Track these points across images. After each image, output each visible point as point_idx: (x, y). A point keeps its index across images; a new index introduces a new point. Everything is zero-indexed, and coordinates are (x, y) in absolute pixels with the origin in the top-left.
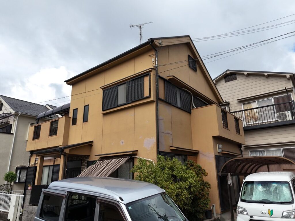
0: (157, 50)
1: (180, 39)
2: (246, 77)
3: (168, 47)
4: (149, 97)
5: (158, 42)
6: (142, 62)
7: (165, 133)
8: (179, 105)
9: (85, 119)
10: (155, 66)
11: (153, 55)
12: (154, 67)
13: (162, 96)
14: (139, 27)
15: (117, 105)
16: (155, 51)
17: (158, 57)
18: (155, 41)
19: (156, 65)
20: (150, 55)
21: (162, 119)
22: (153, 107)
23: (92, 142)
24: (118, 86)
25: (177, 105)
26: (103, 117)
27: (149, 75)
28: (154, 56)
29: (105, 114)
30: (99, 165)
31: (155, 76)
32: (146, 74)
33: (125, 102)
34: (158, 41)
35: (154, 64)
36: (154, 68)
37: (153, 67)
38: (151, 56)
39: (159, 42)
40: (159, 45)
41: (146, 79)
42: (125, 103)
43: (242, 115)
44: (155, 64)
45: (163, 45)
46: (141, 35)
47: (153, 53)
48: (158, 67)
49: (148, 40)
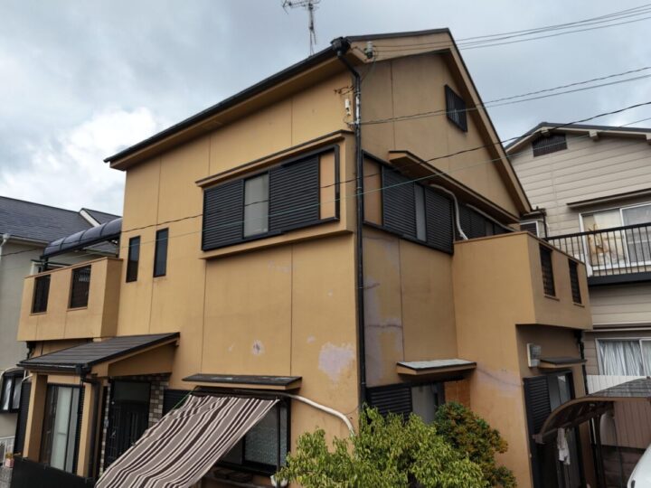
0: (360, 73)
1: (425, 40)
2: (593, 144)
3: (391, 62)
4: (336, 220)
5: (362, 49)
6: (313, 111)
7: (383, 327)
8: (421, 235)
9: (159, 270)
10: (352, 123)
11: (347, 90)
12: (350, 126)
13: (372, 215)
14: (307, 7)
15: (243, 238)
16: (354, 77)
17: (362, 98)
18: (353, 45)
19: (357, 122)
20: (338, 88)
21: (374, 286)
22: (347, 251)
23: (177, 335)
24: (246, 180)
25: (416, 237)
26: (206, 266)
27: (336, 150)
28: (351, 93)
29: (210, 260)
30: (192, 415)
31: (352, 153)
32: (327, 147)
33: (266, 230)
34: (361, 45)
35: (351, 118)
36: (349, 130)
37: (346, 128)
38: (340, 92)
39: (365, 49)
40: (365, 57)
41: (327, 165)
42: (266, 233)
43: (580, 244)
44: (352, 116)
45: (377, 60)
46: (312, 28)
47: (347, 82)
48: (363, 128)
49: (332, 42)
